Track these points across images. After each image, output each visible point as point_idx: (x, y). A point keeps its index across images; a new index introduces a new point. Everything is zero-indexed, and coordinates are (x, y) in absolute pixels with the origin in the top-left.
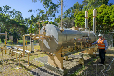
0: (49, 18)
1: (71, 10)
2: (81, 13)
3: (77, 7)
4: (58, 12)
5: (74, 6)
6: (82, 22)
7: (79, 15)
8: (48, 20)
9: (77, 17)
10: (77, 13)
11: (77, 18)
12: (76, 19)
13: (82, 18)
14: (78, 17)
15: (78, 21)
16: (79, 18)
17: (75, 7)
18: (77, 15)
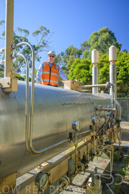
0: (21, 69)
1: (62, 57)
2: (79, 62)
3: (72, 53)
4: (38, 60)
5: (66, 50)
6: (81, 78)
7: (76, 64)
8: (19, 73)
9: (71, 69)
10: (72, 62)
11: (72, 71)
12: (70, 71)
13: (80, 70)
14: (73, 68)
15: (74, 76)
16: (75, 70)
17: (69, 52)
18: (73, 65)
